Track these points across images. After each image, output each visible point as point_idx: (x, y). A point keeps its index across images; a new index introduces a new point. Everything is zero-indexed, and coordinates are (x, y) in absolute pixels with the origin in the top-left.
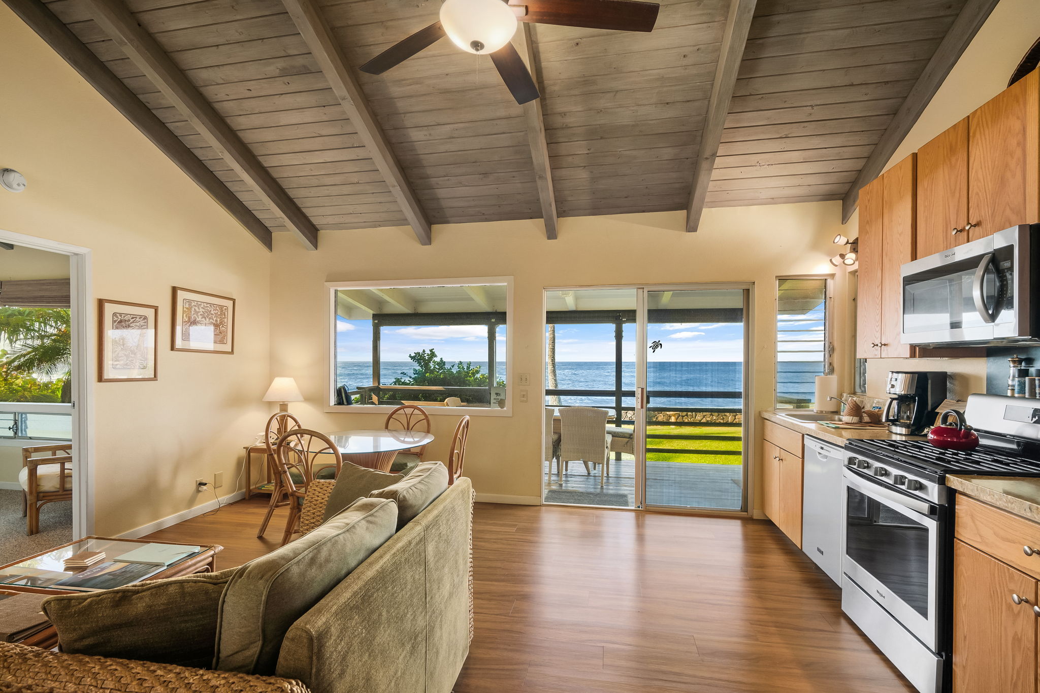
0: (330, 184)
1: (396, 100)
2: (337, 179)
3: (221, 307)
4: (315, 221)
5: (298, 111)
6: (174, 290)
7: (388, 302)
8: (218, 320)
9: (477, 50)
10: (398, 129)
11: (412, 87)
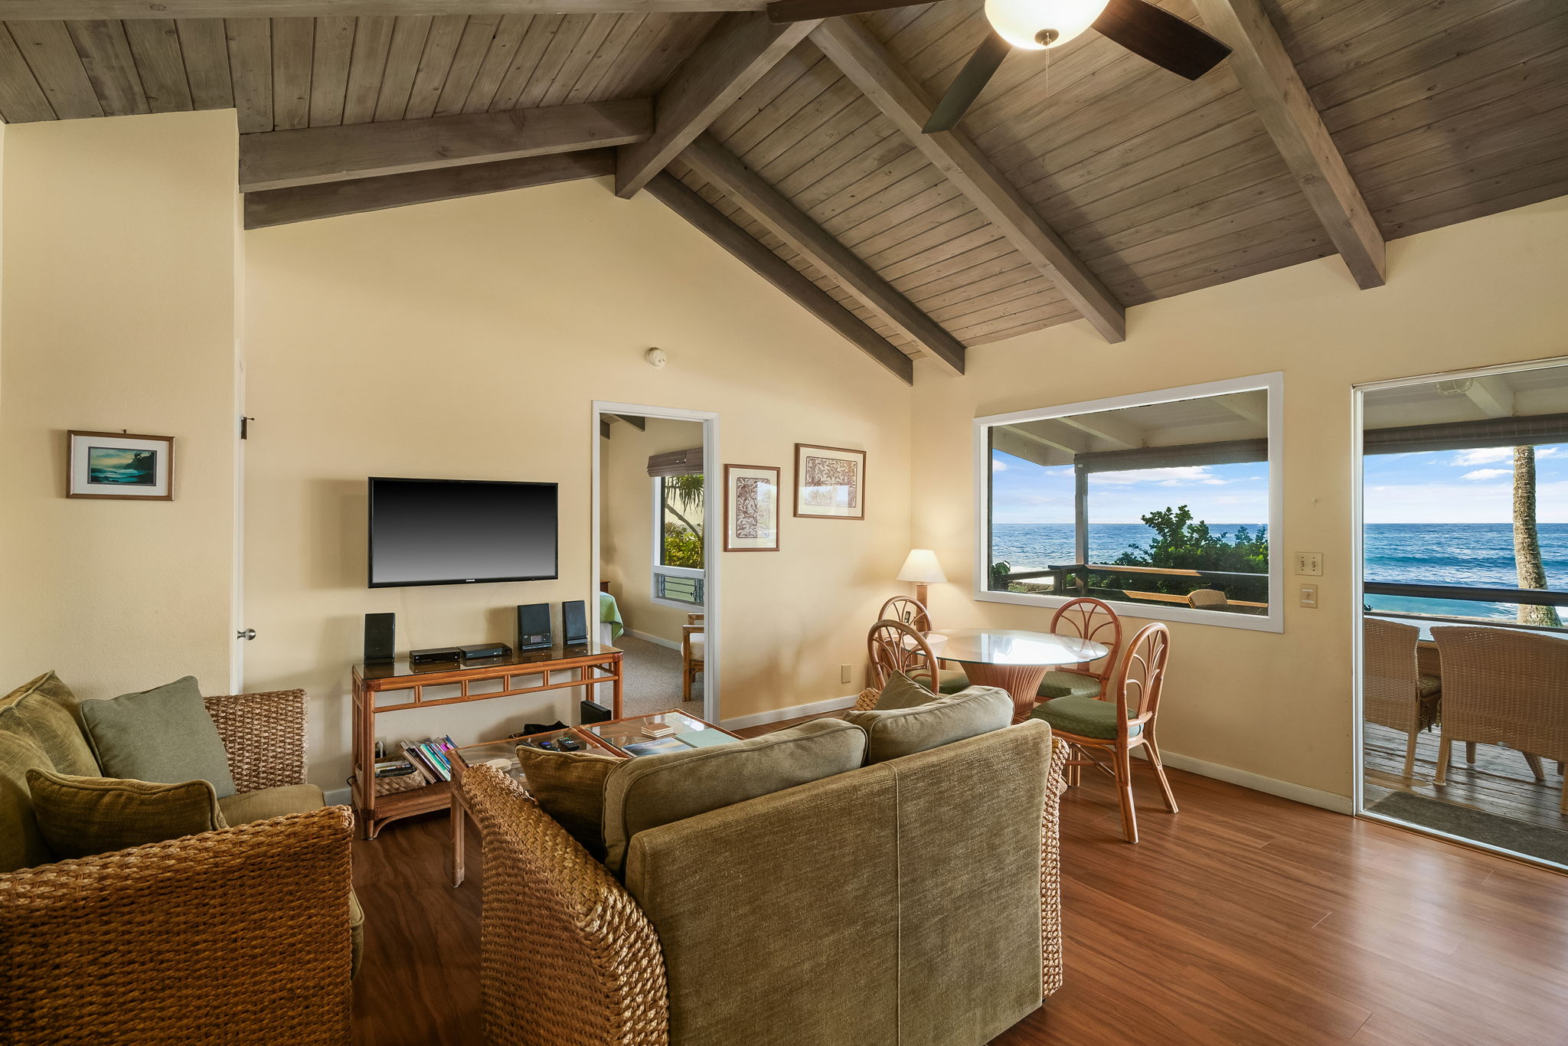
0: (965, 283)
1: (1025, 142)
2: (974, 275)
3: (849, 462)
4: (959, 336)
5: (907, 202)
6: (797, 447)
7: (1096, 436)
8: (846, 478)
9: (1046, 43)
10: (1038, 181)
11: (1042, 115)
